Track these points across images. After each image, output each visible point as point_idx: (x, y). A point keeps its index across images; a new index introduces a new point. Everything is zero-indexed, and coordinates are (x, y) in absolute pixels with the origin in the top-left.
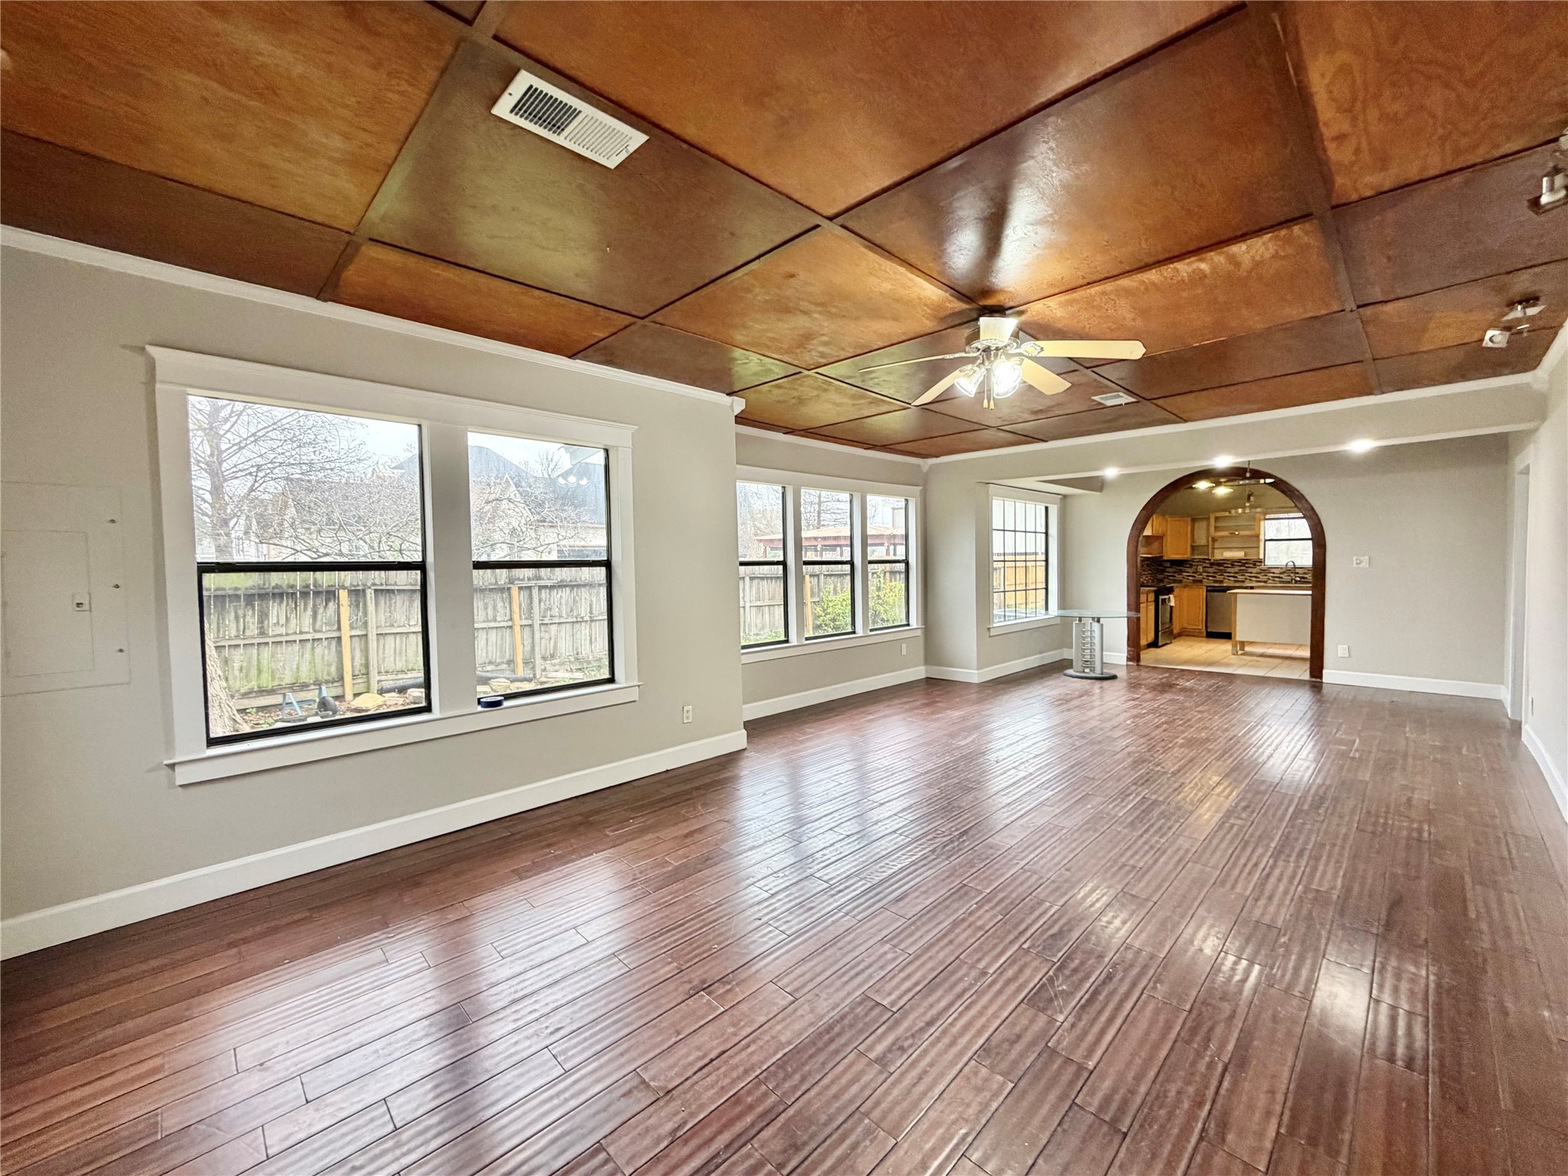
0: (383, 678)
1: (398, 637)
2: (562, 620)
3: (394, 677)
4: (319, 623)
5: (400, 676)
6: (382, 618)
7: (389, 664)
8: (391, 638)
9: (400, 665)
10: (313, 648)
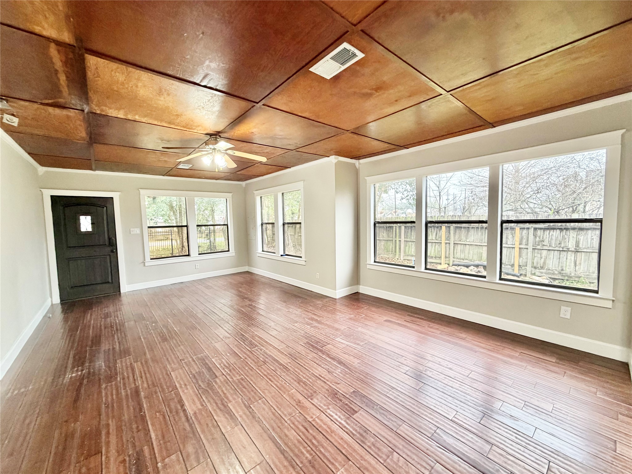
0: (455, 260)
1: (462, 246)
2: (550, 248)
3: (459, 260)
4: (437, 237)
5: (461, 261)
6: (457, 237)
7: (458, 255)
8: (460, 245)
9: (462, 256)
10: (435, 245)
